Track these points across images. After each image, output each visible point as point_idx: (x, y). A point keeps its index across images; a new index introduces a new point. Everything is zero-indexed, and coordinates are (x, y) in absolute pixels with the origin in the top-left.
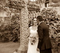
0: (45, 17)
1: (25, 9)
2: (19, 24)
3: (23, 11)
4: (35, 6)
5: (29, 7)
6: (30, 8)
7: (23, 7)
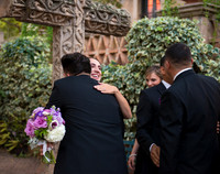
0: (145, 57)
1: (74, 26)
2: (33, 79)
3: (68, 35)
4: (110, 14)
5: (88, 18)
6: (92, 22)
7: (69, 19)
